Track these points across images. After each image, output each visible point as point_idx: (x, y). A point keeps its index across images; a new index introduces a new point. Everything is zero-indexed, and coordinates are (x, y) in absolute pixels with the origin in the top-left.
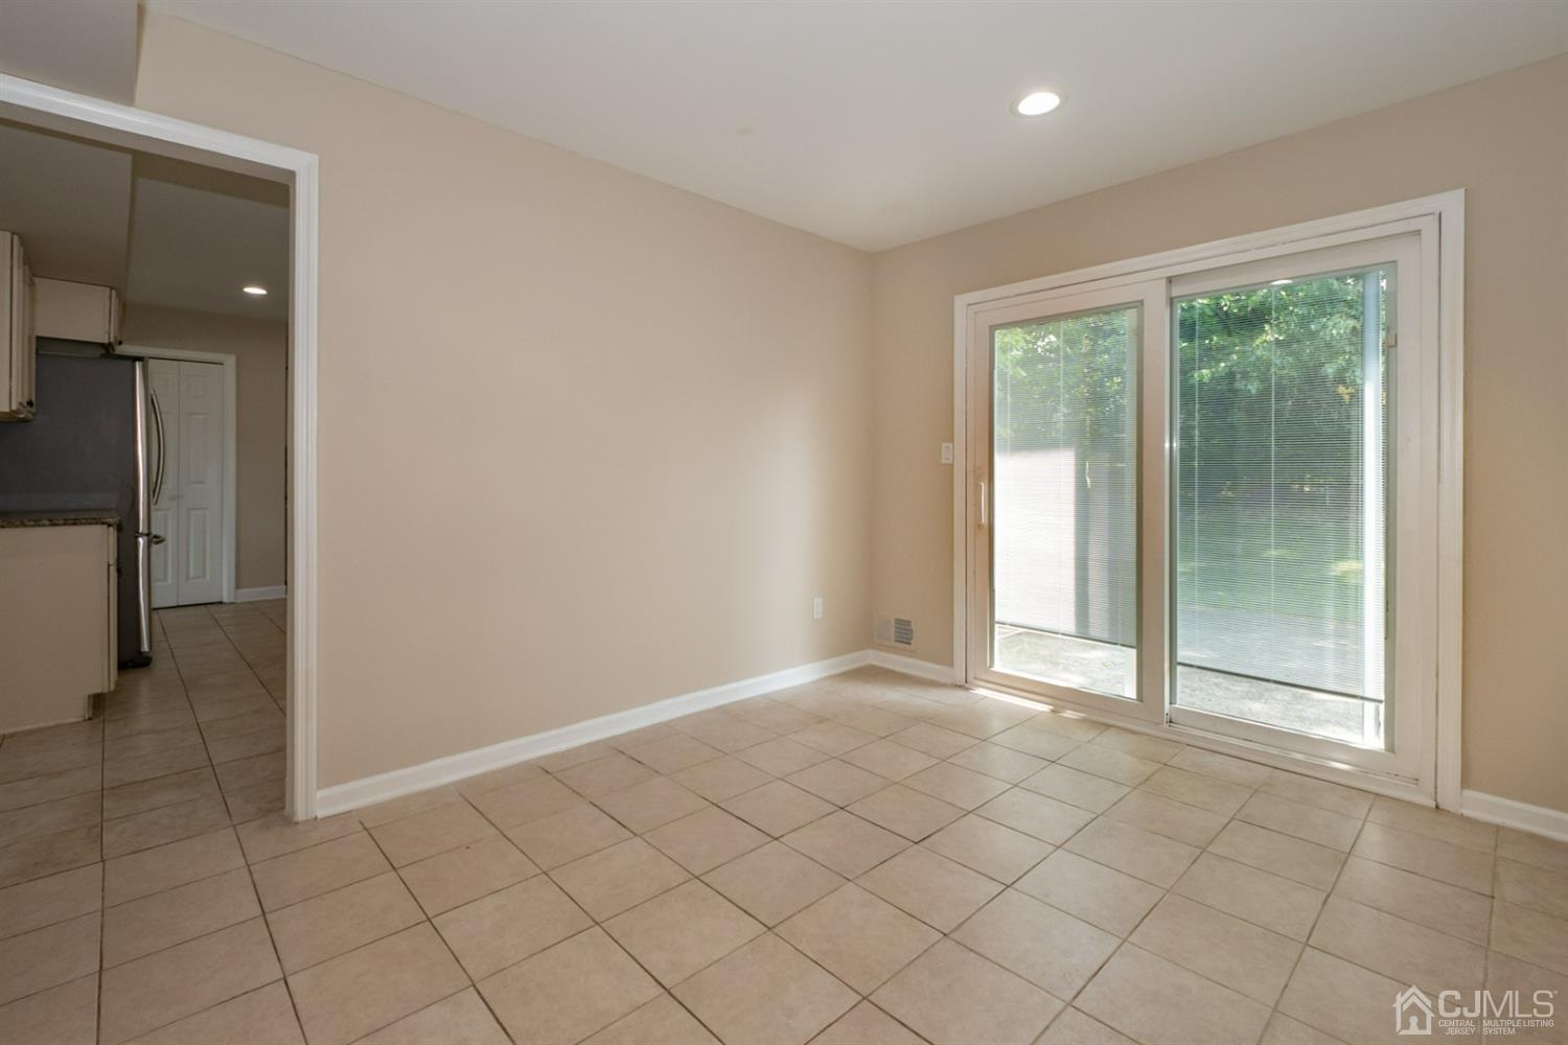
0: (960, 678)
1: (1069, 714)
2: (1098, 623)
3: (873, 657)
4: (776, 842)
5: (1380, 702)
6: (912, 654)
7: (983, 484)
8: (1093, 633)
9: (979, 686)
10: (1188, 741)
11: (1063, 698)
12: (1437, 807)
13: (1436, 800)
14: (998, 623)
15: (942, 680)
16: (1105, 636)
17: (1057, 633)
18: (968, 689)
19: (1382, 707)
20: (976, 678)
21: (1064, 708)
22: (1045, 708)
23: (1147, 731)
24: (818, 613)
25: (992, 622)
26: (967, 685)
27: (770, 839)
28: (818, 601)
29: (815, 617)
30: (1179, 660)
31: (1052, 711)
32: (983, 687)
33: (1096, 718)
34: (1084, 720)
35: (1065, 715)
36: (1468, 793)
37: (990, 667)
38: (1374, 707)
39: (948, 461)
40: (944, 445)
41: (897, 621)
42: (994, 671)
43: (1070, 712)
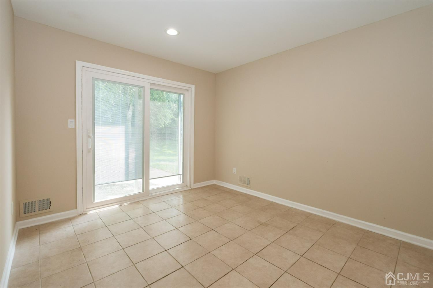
0: (80, 210)
1: (125, 204)
2: (132, 175)
5: (181, 174)
6: (51, 212)
8: (130, 178)
11: (120, 201)
12: (191, 189)
13: (191, 187)
14: (96, 185)
15: (72, 216)
16: (134, 178)
18: (86, 214)
19: (181, 176)
20: (87, 209)
21: (123, 203)
22: (117, 206)
23: (146, 198)
25: (94, 186)
26: (84, 213)
32: (91, 210)
34: (130, 204)
36: (195, 184)
37: (93, 202)
38: (179, 176)
39: (72, 127)
40: (69, 120)
41: (39, 201)
42: (95, 203)
43: (125, 203)
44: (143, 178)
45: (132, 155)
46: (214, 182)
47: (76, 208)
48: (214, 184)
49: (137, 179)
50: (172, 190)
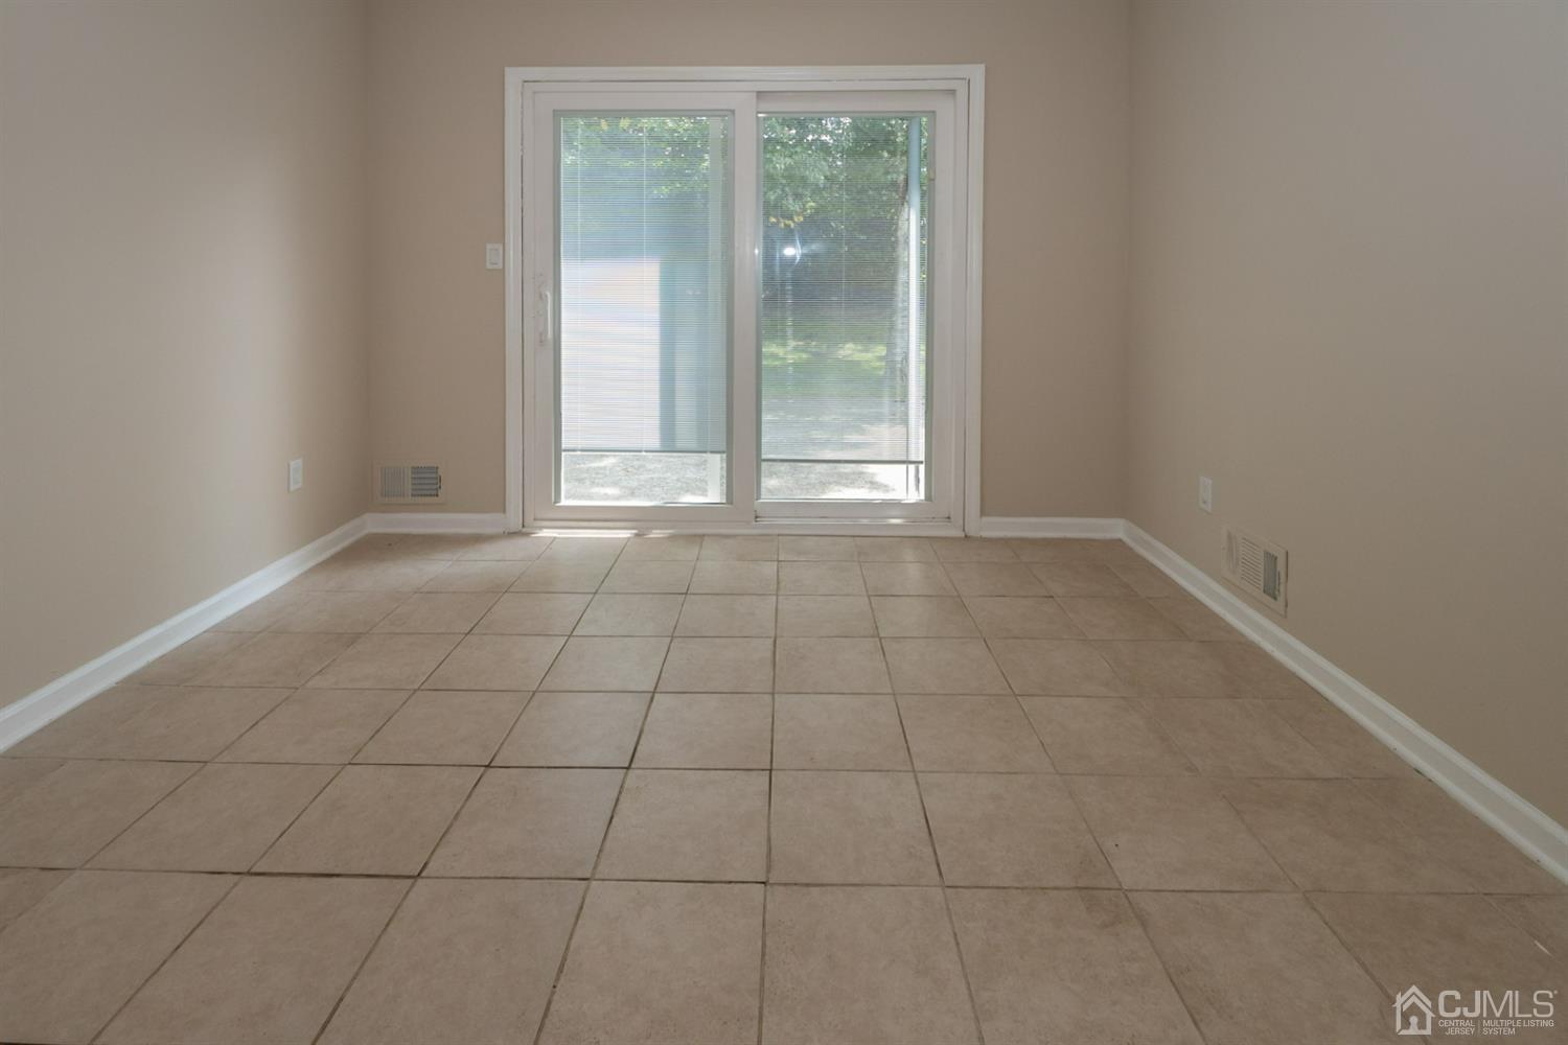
0: (513, 519)
1: (656, 534)
2: (686, 434)
3: (374, 523)
4: (420, 882)
5: (922, 462)
6: (443, 508)
7: (548, 294)
8: (679, 445)
9: (541, 528)
10: (777, 531)
11: (640, 519)
12: (966, 536)
13: (964, 530)
14: (565, 450)
15: (489, 531)
16: (693, 445)
17: (640, 451)
18: (527, 534)
19: (922, 468)
20: (536, 520)
21: (648, 528)
22: (625, 534)
24: (297, 481)
25: (558, 450)
26: (524, 530)
27: (410, 881)
28: (297, 464)
29: (292, 488)
30: (764, 457)
31: (637, 535)
32: (544, 527)
33: (685, 531)
34: (672, 538)
35: (652, 536)
36: (985, 519)
37: (555, 502)
38: (912, 467)
39: (495, 267)
40: (489, 246)
41: (416, 470)
42: (561, 507)
43: (654, 531)
44: (729, 451)
45: (685, 362)
46: (1116, 529)
47: (504, 511)
48: (1120, 540)
49: (705, 452)
50: (865, 521)
